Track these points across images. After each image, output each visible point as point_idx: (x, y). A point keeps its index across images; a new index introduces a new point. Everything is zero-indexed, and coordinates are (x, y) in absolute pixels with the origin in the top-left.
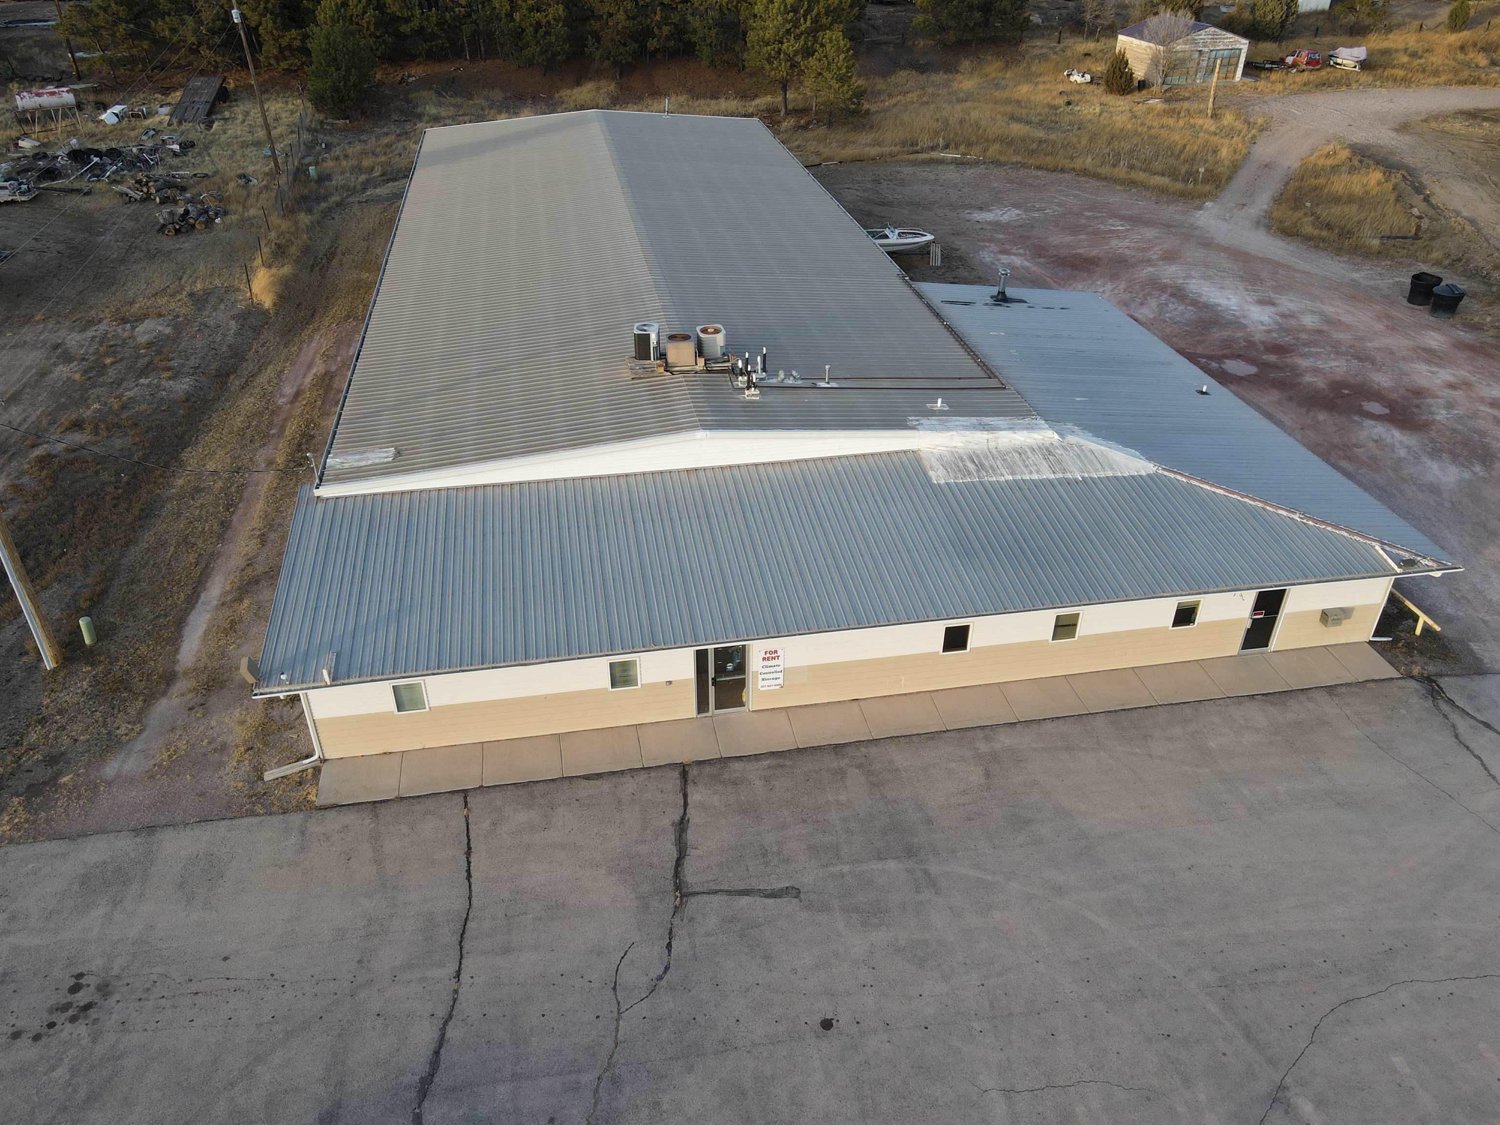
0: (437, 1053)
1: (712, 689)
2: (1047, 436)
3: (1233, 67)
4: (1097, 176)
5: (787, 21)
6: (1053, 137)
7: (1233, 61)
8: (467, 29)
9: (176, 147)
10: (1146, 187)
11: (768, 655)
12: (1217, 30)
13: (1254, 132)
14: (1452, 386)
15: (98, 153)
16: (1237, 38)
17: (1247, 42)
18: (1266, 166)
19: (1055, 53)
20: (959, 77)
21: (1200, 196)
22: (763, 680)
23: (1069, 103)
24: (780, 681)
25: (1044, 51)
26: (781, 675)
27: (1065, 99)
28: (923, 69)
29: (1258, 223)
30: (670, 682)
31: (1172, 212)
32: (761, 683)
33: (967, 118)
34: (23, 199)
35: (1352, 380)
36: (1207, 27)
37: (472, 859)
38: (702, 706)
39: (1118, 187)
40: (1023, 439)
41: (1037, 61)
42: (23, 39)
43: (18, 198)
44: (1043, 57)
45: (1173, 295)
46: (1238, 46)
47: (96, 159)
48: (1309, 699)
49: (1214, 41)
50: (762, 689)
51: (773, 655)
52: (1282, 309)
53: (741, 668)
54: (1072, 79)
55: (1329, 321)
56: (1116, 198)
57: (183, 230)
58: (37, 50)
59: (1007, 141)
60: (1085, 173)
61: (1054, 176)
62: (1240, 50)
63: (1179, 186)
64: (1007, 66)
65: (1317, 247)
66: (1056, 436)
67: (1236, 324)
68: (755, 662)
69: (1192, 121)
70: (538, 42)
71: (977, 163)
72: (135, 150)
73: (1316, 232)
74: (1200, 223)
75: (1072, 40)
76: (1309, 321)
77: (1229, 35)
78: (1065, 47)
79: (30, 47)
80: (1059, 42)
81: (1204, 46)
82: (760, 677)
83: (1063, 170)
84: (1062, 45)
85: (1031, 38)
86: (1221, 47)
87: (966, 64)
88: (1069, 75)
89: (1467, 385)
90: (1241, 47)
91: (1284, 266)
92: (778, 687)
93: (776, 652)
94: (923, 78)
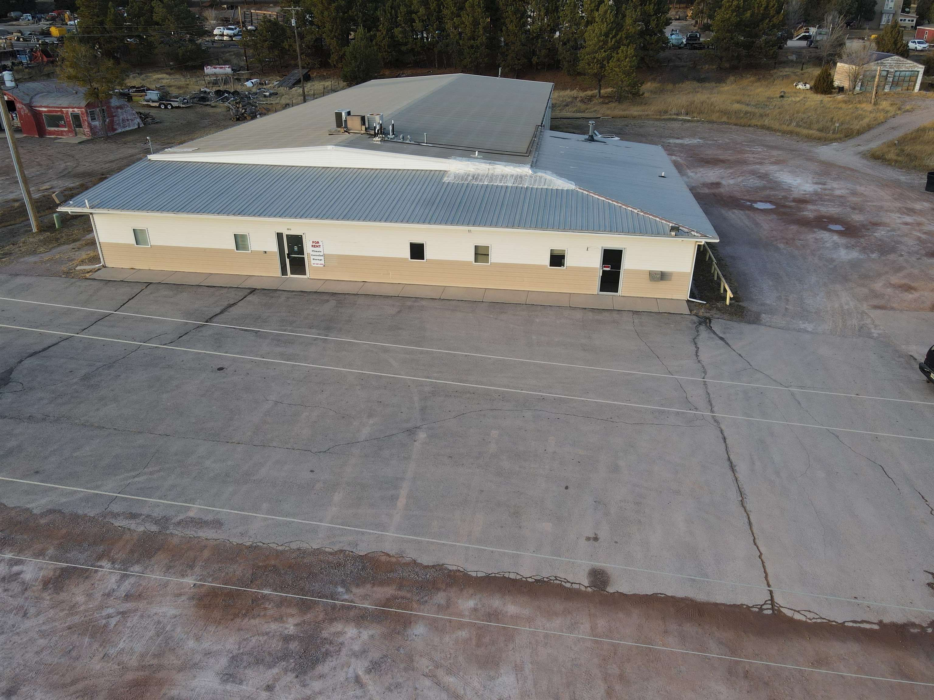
0: (49, 347)
1: (288, 261)
2: (525, 170)
3: (913, 83)
4: (769, 129)
5: (599, 41)
6: (757, 110)
7: (913, 79)
8: (436, 50)
9: (268, 94)
10: (797, 134)
11: (314, 244)
12: (900, 58)
13: (899, 112)
14: (906, 224)
15: (228, 92)
16: (915, 64)
17: (924, 67)
18: (893, 128)
19: (797, 75)
20: (724, 85)
21: (831, 140)
22: (313, 259)
23: (782, 97)
24: (323, 262)
25: (788, 73)
26: (322, 258)
27: (782, 94)
28: (701, 80)
29: (860, 153)
30: (265, 252)
31: (805, 146)
32: (313, 262)
33: (708, 101)
34: (183, 106)
35: (836, 216)
36: (892, 56)
37: (130, 301)
38: (284, 272)
39: (778, 134)
40: (510, 171)
41: (781, 78)
42: (229, 52)
43: (181, 105)
44: (787, 77)
45: (759, 177)
46: (916, 69)
47: (226, 95)
48: (617, 314)
49: (898, 64)
50: (313, 265)
51: (317, 244)
52: (828, 187)
53: (301, 251)
54: (798, 87)
55: (854, 193)
56: (770, 139)
57: (240, 119)
58: (234, 56)
59: (724, 112)
60: (763, 127)
61: (742, 128)
62: (918, 72)
63: (823, 135)
64: (759, 79)
65: (890, 164)
66: (530, 172)
67: (789, 190)
68: (308, 248)
69: (858, 106)
70: (470, 57)
71: (698, 121)
72: (247, 93)
73: (895, 158)
74: (817, 151)
75: (813, 69)
76: (838, 193)
77: (909, 62)
78: (805, 73)
79: (231, 55)
80: (802, 70)
81: (890, 68)
82: (312, 257)
83: (749, 126)
84: (803, 72)
85: (785, 67)
86: (904, 69)
87: (732, 78)
88: (796, 85)
89: (919, 224)
90: (919, 70)
91: (852, 170)
92: (322, 266)
93: (318, 242)
94: (699, 85)
